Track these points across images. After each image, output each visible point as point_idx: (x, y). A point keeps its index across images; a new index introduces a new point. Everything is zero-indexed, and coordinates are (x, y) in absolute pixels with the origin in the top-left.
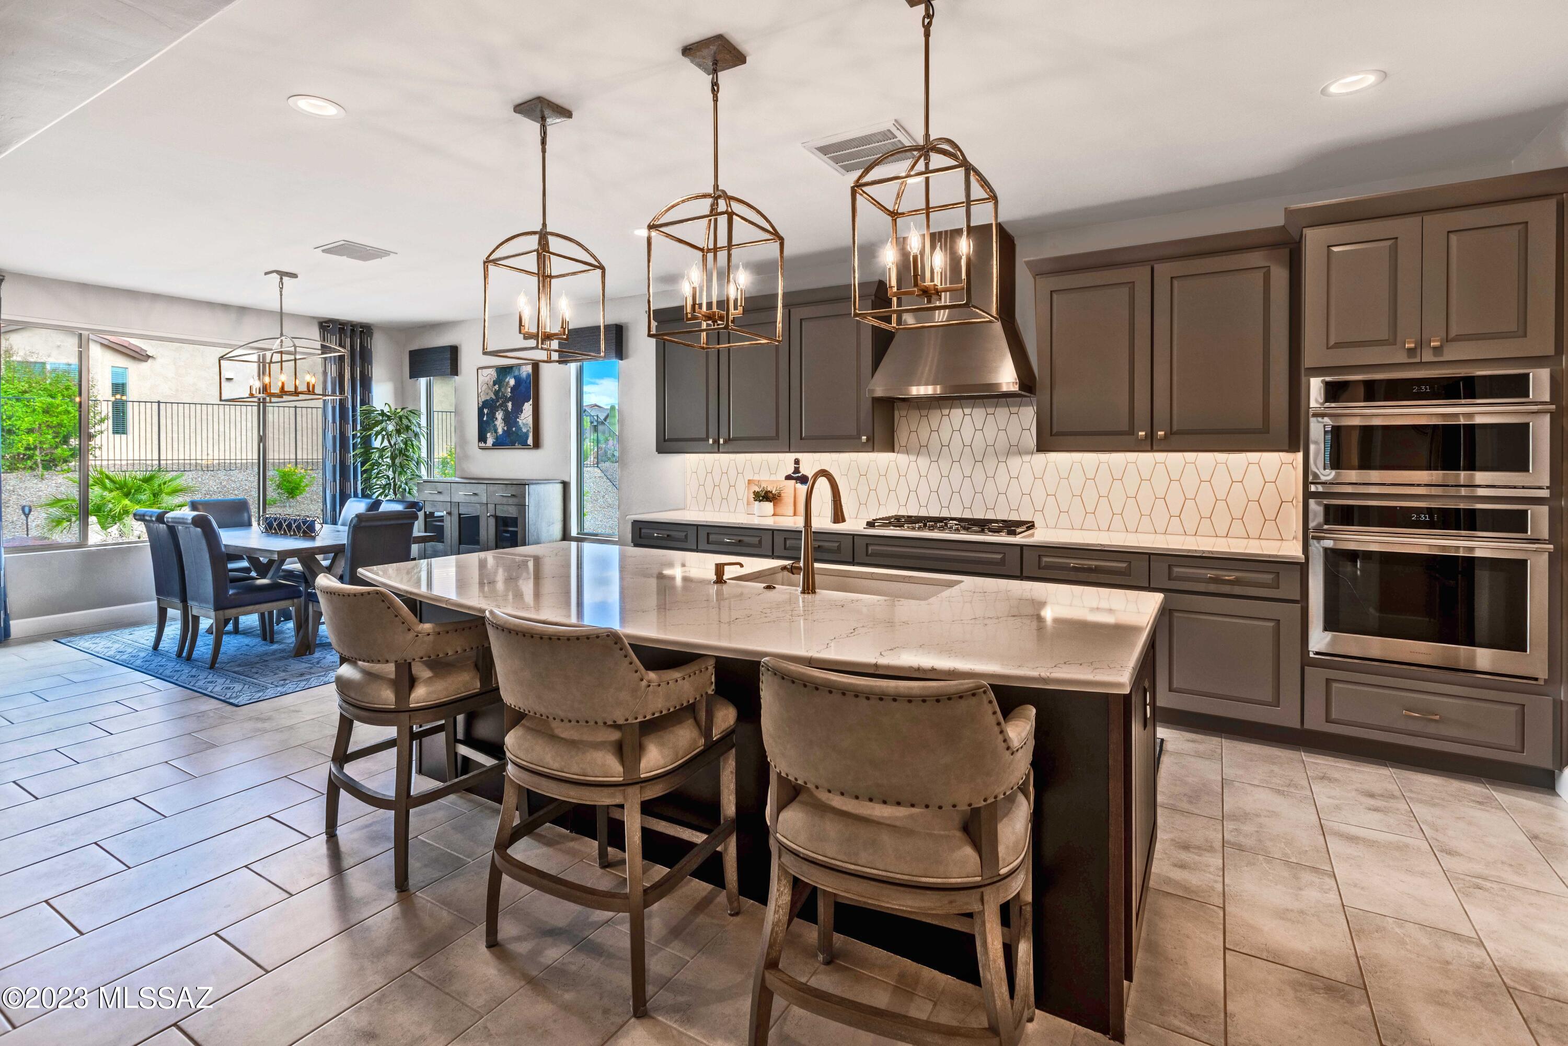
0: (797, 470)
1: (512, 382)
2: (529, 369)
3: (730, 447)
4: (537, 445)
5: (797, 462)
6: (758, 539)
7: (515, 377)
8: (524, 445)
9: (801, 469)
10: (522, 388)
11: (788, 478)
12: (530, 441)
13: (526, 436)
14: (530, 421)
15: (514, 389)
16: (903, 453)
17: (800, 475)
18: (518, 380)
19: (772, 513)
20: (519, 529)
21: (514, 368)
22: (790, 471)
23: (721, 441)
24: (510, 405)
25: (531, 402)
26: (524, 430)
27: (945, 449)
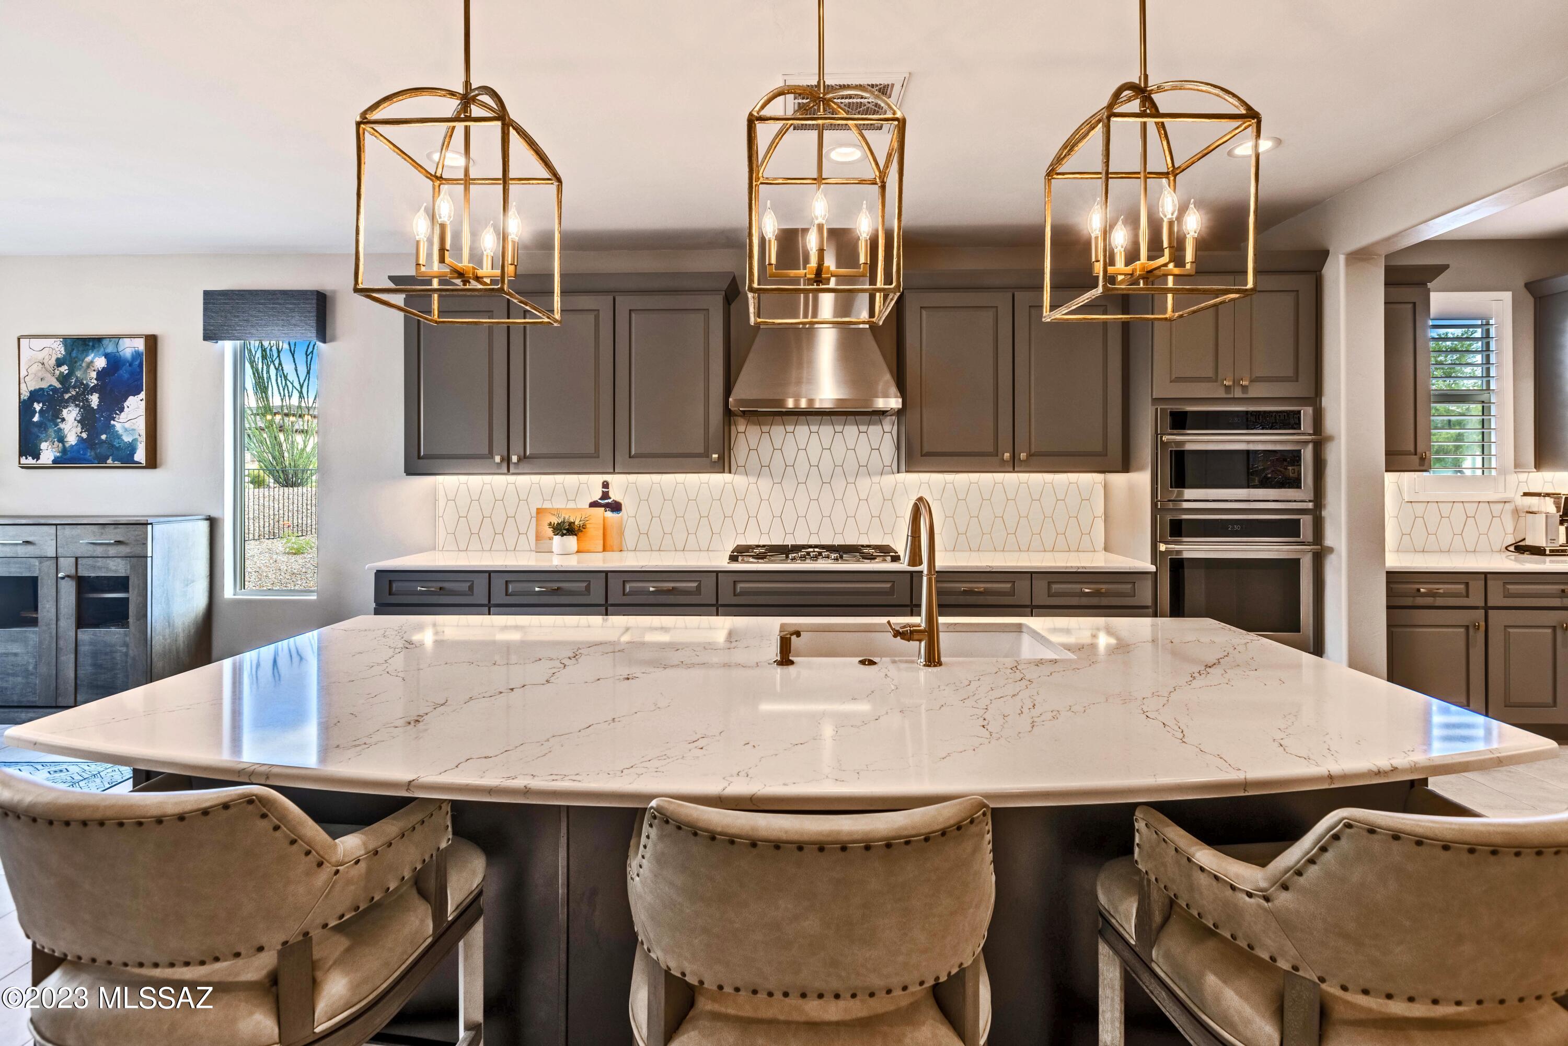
0: (605, 496)
1: (101, 363)
2: (140, 345)
3: (525, 467)
4: (152, 462)
5: (606, 485)
6: (585, 584)
7: (106, 356)
8: (125, 459)
9: (611, 494)
10: (124, 373)
11: (594, 504)
12: (140, 455)
13: (132, 448)
14: (140, 425)
15: (101, 374)
16: (740, 474)
17: (610, 501)
18: (114, 362)
19: (576, 549)
20: (132, 595)
21: (105, 342)
22: (597, 496)
23: (514, 459)
24: (94, 400)
25: (143, 395)
26: (127, 439)
27: (790, 469)
